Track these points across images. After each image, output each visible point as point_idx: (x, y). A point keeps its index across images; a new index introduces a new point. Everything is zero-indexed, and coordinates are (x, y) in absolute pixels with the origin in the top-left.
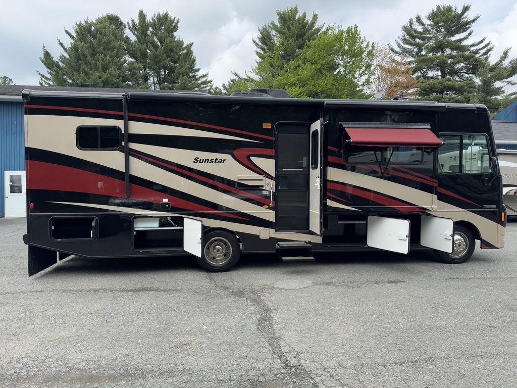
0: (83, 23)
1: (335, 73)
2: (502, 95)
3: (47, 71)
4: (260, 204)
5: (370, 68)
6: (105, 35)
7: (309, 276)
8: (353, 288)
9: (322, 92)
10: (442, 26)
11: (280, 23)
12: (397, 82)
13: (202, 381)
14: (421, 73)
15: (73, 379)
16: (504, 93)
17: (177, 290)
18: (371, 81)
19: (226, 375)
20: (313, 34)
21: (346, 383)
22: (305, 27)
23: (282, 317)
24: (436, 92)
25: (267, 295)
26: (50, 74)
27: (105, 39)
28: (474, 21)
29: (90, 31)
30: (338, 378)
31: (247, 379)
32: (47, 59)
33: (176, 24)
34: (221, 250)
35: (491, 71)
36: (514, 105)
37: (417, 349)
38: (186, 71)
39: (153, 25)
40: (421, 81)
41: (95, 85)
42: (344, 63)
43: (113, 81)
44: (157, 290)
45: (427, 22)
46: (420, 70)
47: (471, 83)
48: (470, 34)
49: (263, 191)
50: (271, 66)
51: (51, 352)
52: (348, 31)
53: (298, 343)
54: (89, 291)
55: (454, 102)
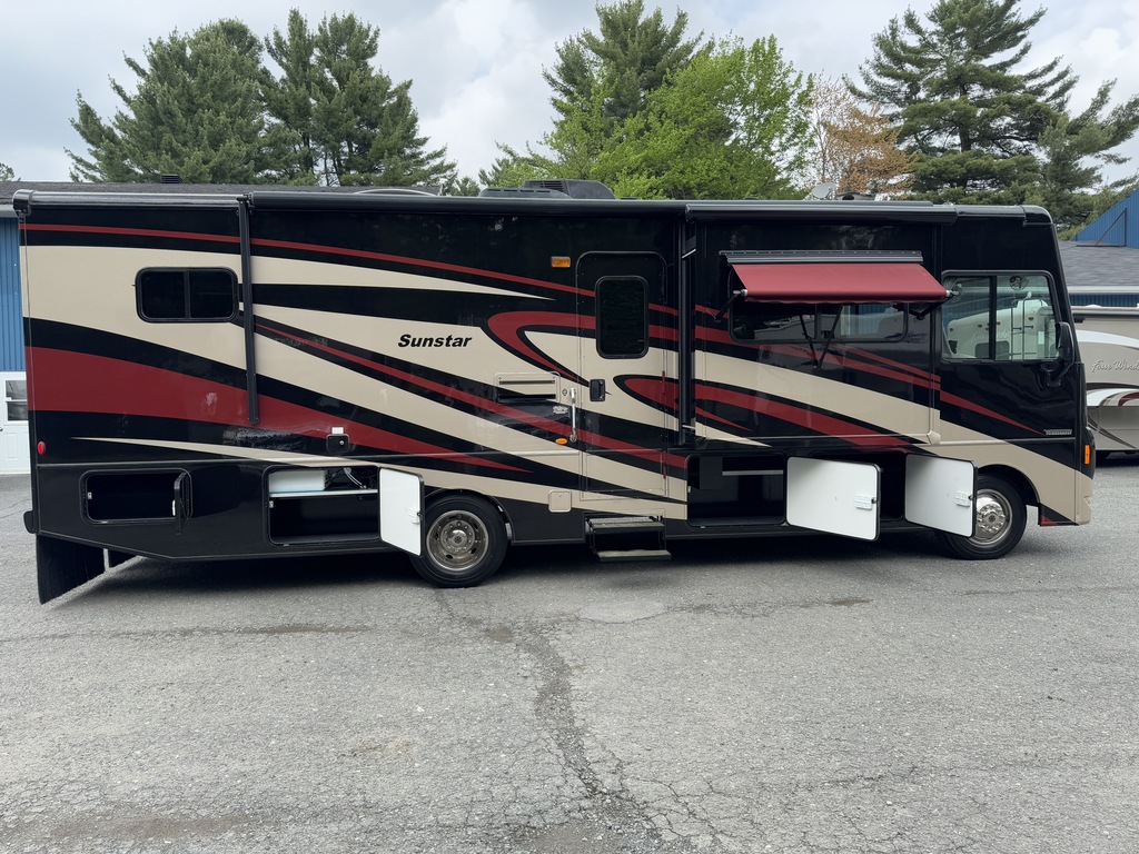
0: (166, 41)
1: (727, 144)
2: (1097, 185)
3: (89, 150)
4: (551, 436)
5: (803, 132)
6: (215, 66)
7: (657, 593)
8: (753, 616)
9: (700, 187)
10: (961, 35)
11: (604, 32)
12: (862, 162)
13: (403, 830)
14: (917, 140)
15: (118, 830)
16: (1101, 181)
17: (365, 629)
18: (806, 159)
19: (458, 815)
20: (678, 57)
21: (723, 827)
22: (660, 41)
23: (593, 682)
24: (951, 181)
25: (563, 636)
26: (96, 155)
27: (217, 76)
28: (1032, 22)
29: (181, 59)
30: (705, 816)
31: (503, 822)
32: (89, 124)
33: (373, 40)
34: (464, 540)
35: (1072, 134)
36: (1119, 209)
37: (883, 750)
38: (396, 144)
39: (323, 43)
40: (918, 158)
41: (195, 179)
42: (747, 121)
43: (234, 169)
44: (320, 629)
45: (930, 27)
46: (915, 133)
47: (1027, 161)
48: (1024, 52)
49: (555, 408)
50: (586, 129)
51: (74, 769)
52: (756, 49)
53: (623, 740)
54: (171, 633)
55: (989, 204)
